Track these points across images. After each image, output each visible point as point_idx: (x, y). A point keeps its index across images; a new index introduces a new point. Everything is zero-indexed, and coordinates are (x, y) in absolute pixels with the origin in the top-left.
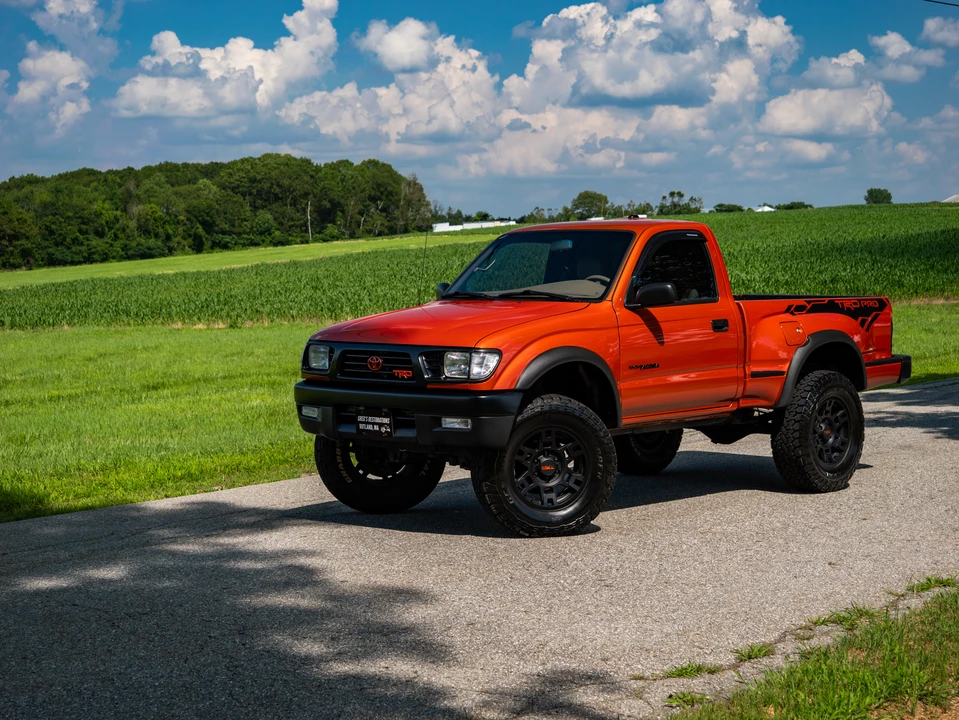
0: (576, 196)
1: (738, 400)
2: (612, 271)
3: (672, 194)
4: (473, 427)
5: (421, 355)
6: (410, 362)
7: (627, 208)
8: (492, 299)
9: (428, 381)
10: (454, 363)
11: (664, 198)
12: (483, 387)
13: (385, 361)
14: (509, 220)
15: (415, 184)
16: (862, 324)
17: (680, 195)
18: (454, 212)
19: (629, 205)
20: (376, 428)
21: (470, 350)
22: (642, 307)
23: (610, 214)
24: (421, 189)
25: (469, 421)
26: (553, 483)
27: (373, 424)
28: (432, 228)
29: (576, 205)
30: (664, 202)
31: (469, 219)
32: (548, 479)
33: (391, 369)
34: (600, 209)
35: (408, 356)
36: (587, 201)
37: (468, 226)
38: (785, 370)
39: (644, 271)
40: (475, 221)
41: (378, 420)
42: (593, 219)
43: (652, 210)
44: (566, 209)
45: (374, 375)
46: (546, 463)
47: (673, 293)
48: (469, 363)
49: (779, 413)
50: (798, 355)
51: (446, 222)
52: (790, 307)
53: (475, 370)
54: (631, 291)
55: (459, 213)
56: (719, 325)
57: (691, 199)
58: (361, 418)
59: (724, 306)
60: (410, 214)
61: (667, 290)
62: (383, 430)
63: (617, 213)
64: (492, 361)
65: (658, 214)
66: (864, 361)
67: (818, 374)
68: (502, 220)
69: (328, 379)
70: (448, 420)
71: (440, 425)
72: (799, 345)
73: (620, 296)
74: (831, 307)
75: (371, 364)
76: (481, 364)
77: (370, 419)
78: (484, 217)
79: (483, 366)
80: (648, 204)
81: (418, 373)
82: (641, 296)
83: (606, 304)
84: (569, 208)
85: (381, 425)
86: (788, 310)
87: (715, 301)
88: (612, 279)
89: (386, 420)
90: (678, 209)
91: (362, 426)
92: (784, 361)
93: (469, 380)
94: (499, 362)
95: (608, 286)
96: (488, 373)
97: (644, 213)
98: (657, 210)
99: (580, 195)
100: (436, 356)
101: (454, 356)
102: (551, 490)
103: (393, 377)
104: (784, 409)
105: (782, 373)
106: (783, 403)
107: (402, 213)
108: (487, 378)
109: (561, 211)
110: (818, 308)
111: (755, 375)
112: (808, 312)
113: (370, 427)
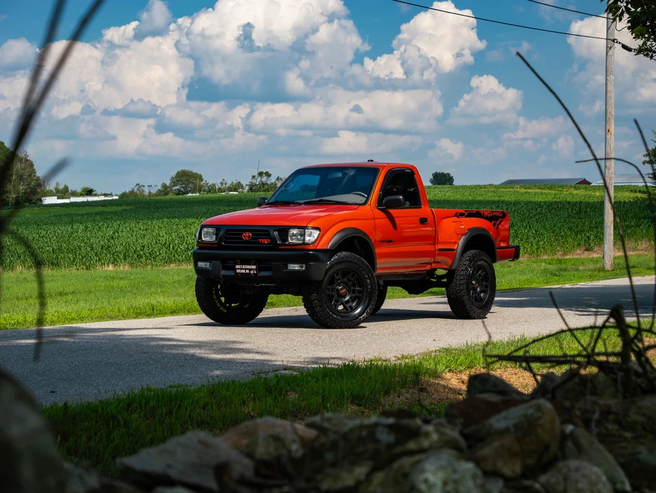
0: (174, 174)
1: (431, 264)
2: (368, 191)
3: (261, 174)
4: (306, 268)
5: (275, 230)
6: (269, 235)
7: (220, 185)
8: (300, 204)
9: (279, 245)
10: (294, 235)
11: (254, 177)
12: (311, 247)
13: (253, 234)
14: (111, 195)
15: (26, 160)
16: (494, 225)
17: (268, 175)
18: (61, 187)
19: (222, 183)
20: (247, 271)
21: (304, 228)
22: (386, 208)
23: (204, 191)
24: (32, 165)
25: (304, 265)
26: (347, 298)
27: (245, 269)
28: (41, 201)
29: (174, 182)
30: (254, 181)
31: (74, 194)
32: (345, 297)
33: (257, 239)
34: (195, 186)
35: (268, 231)
36: (184, 179)
37: (73, 199)
38: (456, 248)
39: (385, 191)
40: (81, 195)
41: (248, 267)
42: (190, 195)
43: (242, 187)
44: (164, 186)
45: (246, 242)
46: (342, 289)
47: (403, 200)
48: (303, 235)
49: (451, 274)
50: (461, 241)
51: (53, 195)
52: (457, 213)
53: (307, 239)
54: (380, 201)
55: (66, 188)
56: (423, 221)
57: (278, 177)
58: (237, 267)
59: (425, 211)
60: (21, 188)
61: (400, 199)
62: (252, 272)
63: (212, 189)
64: (316, 234)
65: (248, 192)
66: (497, 246)
67: (473, 252)
68: (105, 195)
69: (216, 246)
70: (291, 265)
71: (287, 267)
72: (463, 235)
73: (374, 203)
74: (477, 214)
75: (245, 237)
76: (310, 235)
77: (243, 267)
78: (89, 192)
79: (312, 236)
80: (239, 182)
81: (273, 240)
82: (386, 202)
83: (367, 206)
84: (168, 185)
85: (250, 270)
86: (456, 215)
87: (421, 208)
88: (369, 195)
89: (254, 267)
90: (266, 187)
91: (238, 271)
92: (455, 243)
93: (304, 244)
94: (319, 235)
95: (367, 199)
96: (314, 240)
97: (235, 190)
98: (247, 188)
99: (178, 173)
100: (284, 231)
101: (295, 231)
102: (348, 302)
103: (259, 243)
104: (454, 270)
105: (454, 250)
106: (454, 267)
107: (14, 187)
108: (313, 243)
109: (159, 187)
110: (471, 215)
111: (440, 250)
112: (466, 217)
113: (243, 271)
